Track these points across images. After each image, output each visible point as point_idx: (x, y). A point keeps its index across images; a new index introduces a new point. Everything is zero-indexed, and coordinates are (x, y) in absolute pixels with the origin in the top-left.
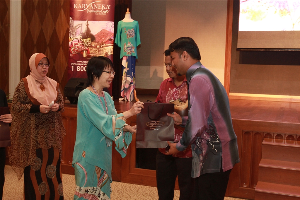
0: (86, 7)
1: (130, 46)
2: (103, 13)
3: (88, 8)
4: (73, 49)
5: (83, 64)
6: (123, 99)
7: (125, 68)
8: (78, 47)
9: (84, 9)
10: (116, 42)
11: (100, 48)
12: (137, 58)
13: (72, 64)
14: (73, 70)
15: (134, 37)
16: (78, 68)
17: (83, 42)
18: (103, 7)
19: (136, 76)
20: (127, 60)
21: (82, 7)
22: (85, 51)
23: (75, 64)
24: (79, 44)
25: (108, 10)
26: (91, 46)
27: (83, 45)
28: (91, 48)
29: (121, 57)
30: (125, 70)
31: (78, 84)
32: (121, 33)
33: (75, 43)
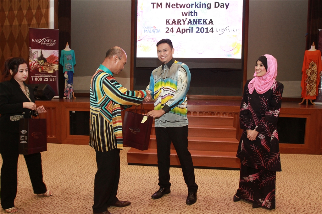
0: (40, 41)
1: (69, 65)
2: (52, 45)
3: (42, 42)
4: (32, 67)
5: (39, 76)
6: (66, 97)
7: (66, 78)
8: (35, 66)
9: (39, 42)
10: (60, 63)
11: (50, 66)
12: (74, 72)
13: (32, 76)
14: (32, 80)
15: (72, 60)
16: (36, 79)
17: (38, 63)
18: (51, 41)
19: (73, 83)
20: (68, 74)
21: (37, 41)
22: (40, 68)
23: (34, 76)
24: (36, 64)
25: (55, 43)
26: (44, 65)
27: (39, 64)
28: (44, 67)
29: (63, 72)
30: (66, 80)
31: (34, 87)
32: (63, 57)
33: (34, 63)
